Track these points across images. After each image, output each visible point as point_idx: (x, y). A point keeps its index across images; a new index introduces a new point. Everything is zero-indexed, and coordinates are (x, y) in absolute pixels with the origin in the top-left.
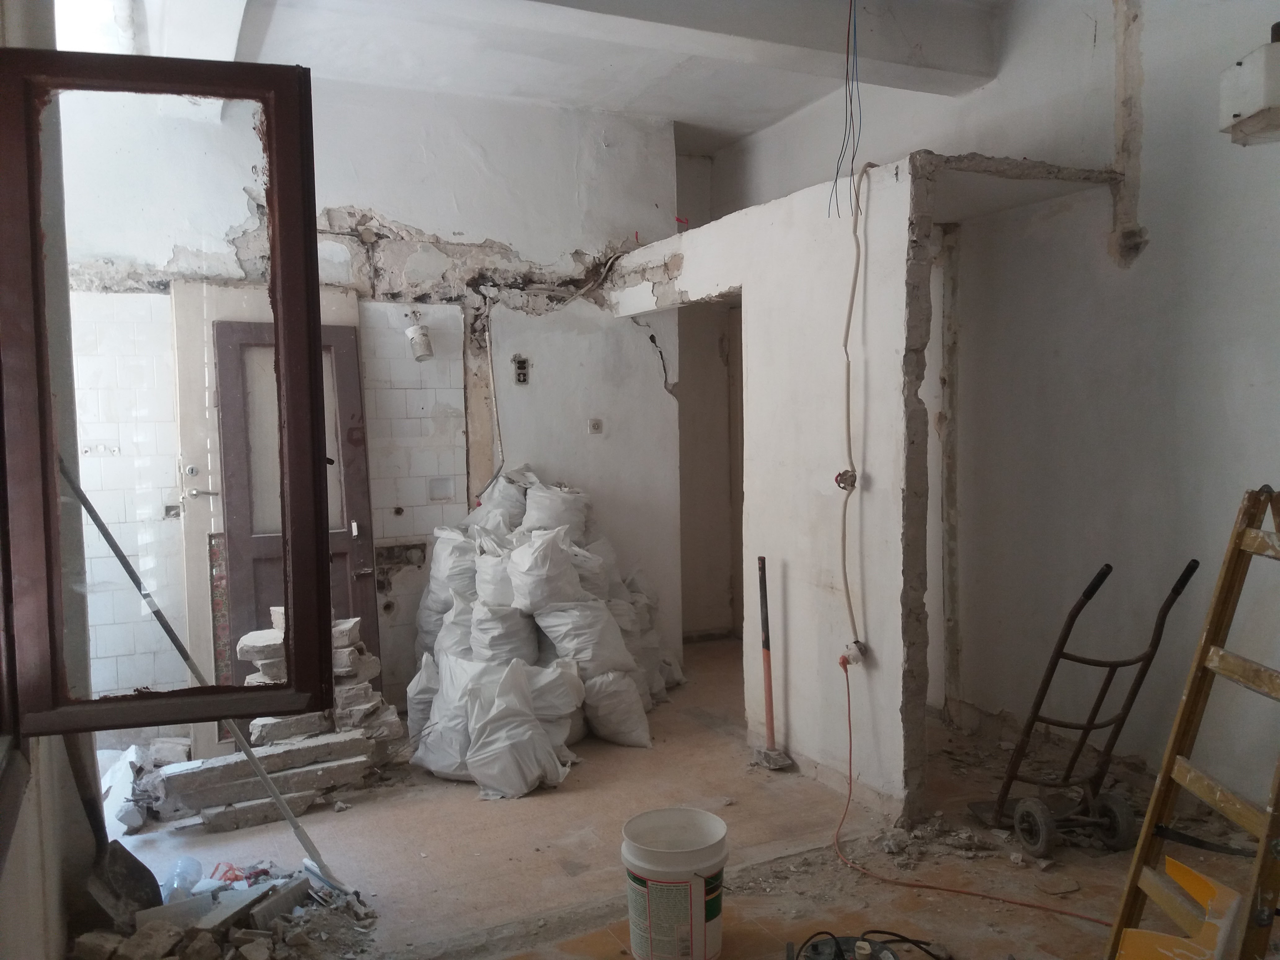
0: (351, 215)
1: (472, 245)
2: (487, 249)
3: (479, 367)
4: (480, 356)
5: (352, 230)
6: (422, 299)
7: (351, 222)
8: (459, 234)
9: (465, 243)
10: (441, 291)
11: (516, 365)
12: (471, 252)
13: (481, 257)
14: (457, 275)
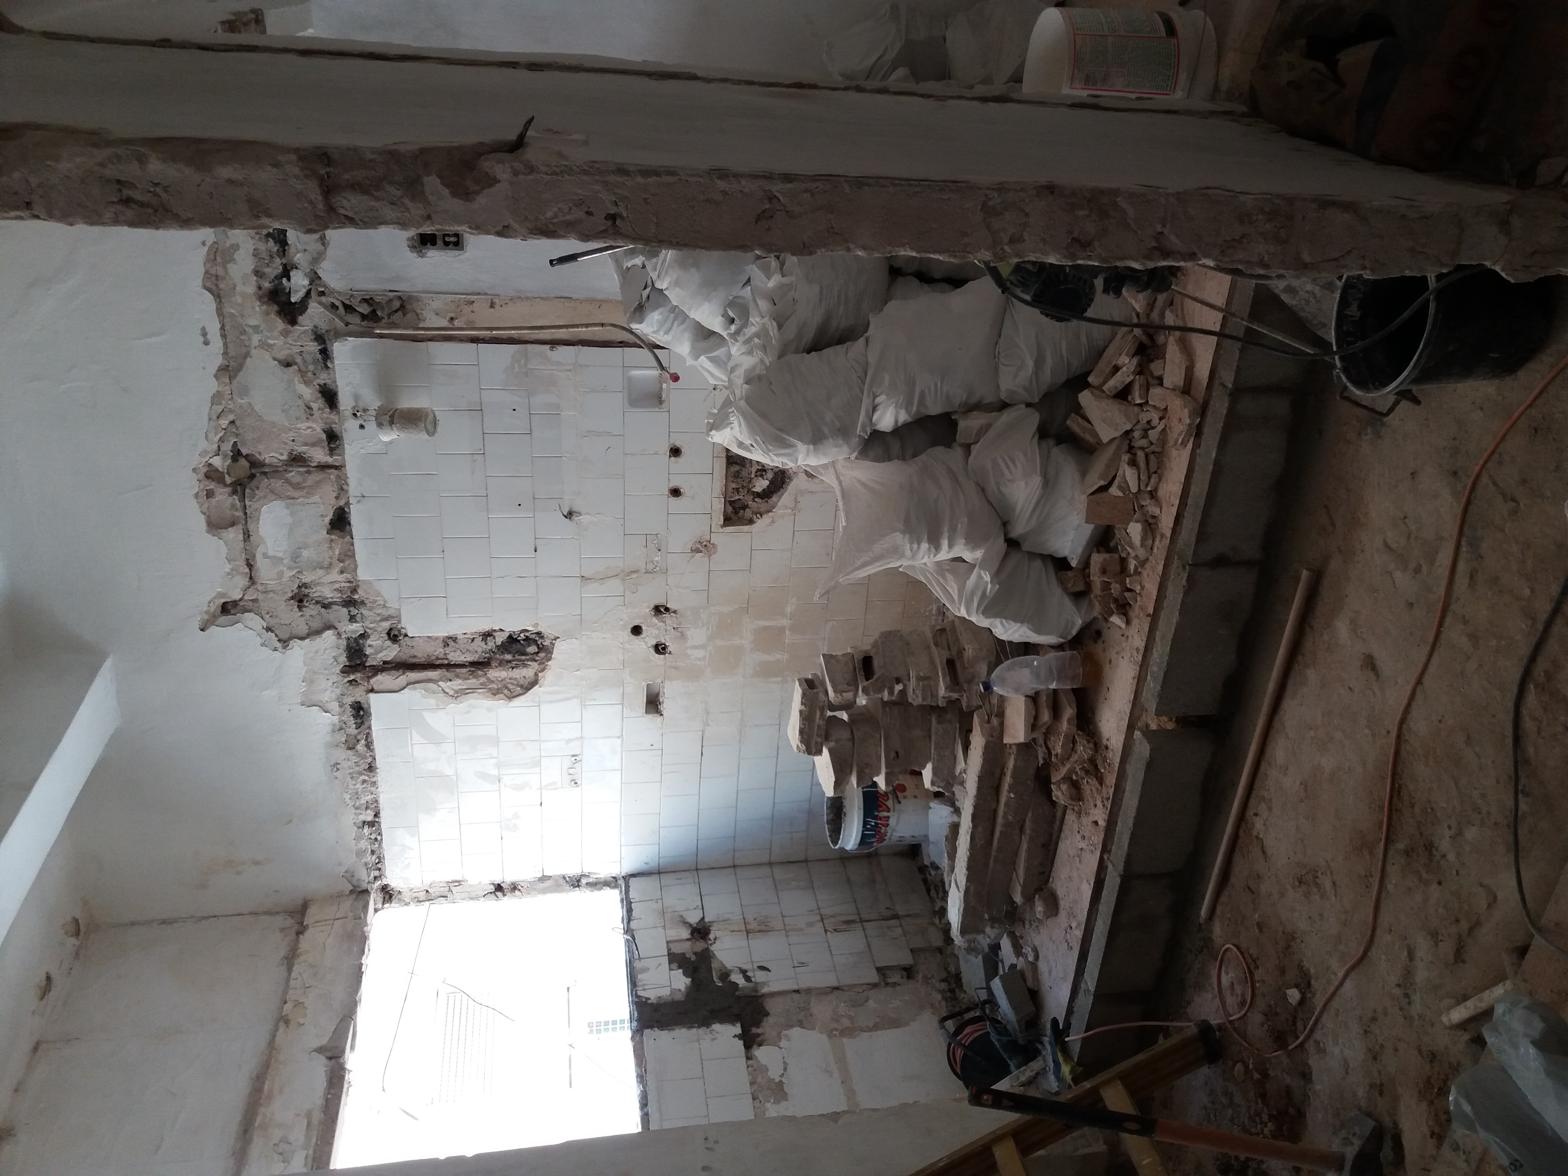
0: (210, 494)
1: (220, 313)
2: (222, 286)
3: (437, 314)
4: (419, 311)
5: (234, 492)
6: (330, 396)
7: (223, 495)
8: (204, 334)
9: (219, 326)
10: (311, 368)
11: (429, 249)
12: (232, 315)
13: (239, 300)
14: (278, 342)
